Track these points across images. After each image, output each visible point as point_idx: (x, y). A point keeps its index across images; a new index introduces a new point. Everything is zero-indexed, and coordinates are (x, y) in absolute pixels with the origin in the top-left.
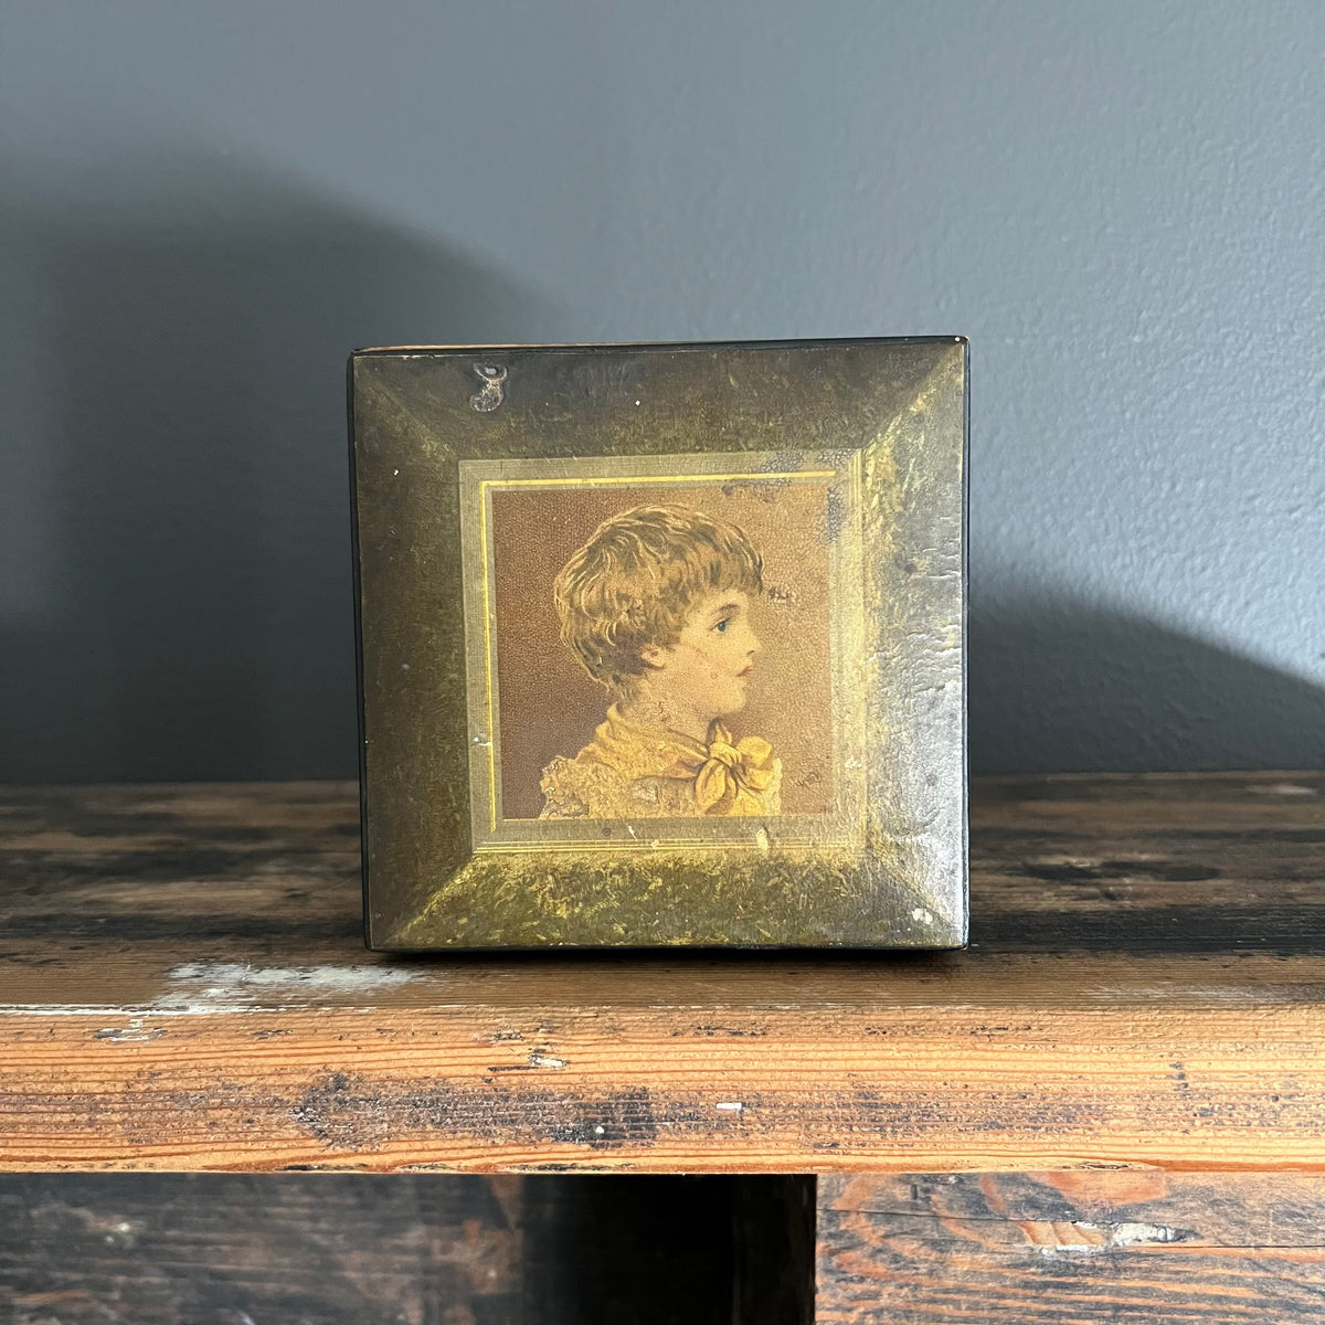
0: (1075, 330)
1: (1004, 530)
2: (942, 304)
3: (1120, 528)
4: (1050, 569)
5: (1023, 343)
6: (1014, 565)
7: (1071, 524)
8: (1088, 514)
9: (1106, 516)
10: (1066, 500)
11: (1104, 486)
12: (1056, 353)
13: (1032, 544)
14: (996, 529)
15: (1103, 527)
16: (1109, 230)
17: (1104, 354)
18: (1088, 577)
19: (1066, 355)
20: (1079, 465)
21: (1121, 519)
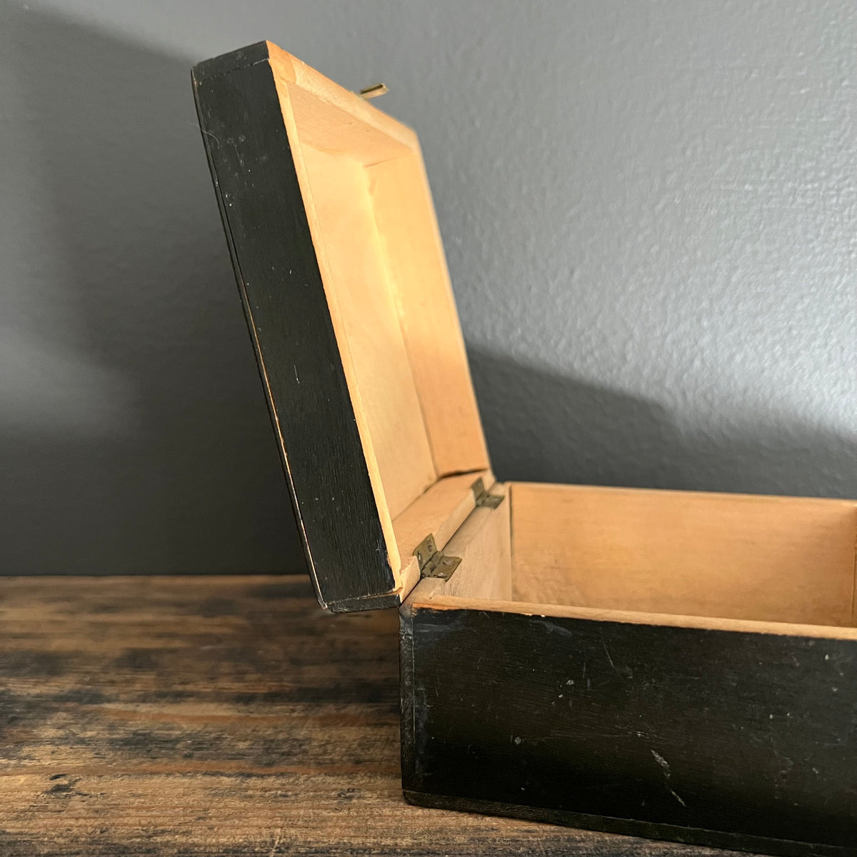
0: (809, 178)
1: (738, 358)
2: (688, 153)
3: (841, 358)
4: (778, 394)
5: (761, 189)
6: (745, 391)
7: (798, 354)
8: (813, 344)
9: (829, 347)
10: (794, 332)
11: (829, 319)
12: (791, 198)
13: (762, 372)
14: (732, 357)
15: (826, 356)
16: (845, 83)
17: (834, 201)
18: (811, 401)
19: (799, 200)
20: (807, 301)
21: (843, 349)
